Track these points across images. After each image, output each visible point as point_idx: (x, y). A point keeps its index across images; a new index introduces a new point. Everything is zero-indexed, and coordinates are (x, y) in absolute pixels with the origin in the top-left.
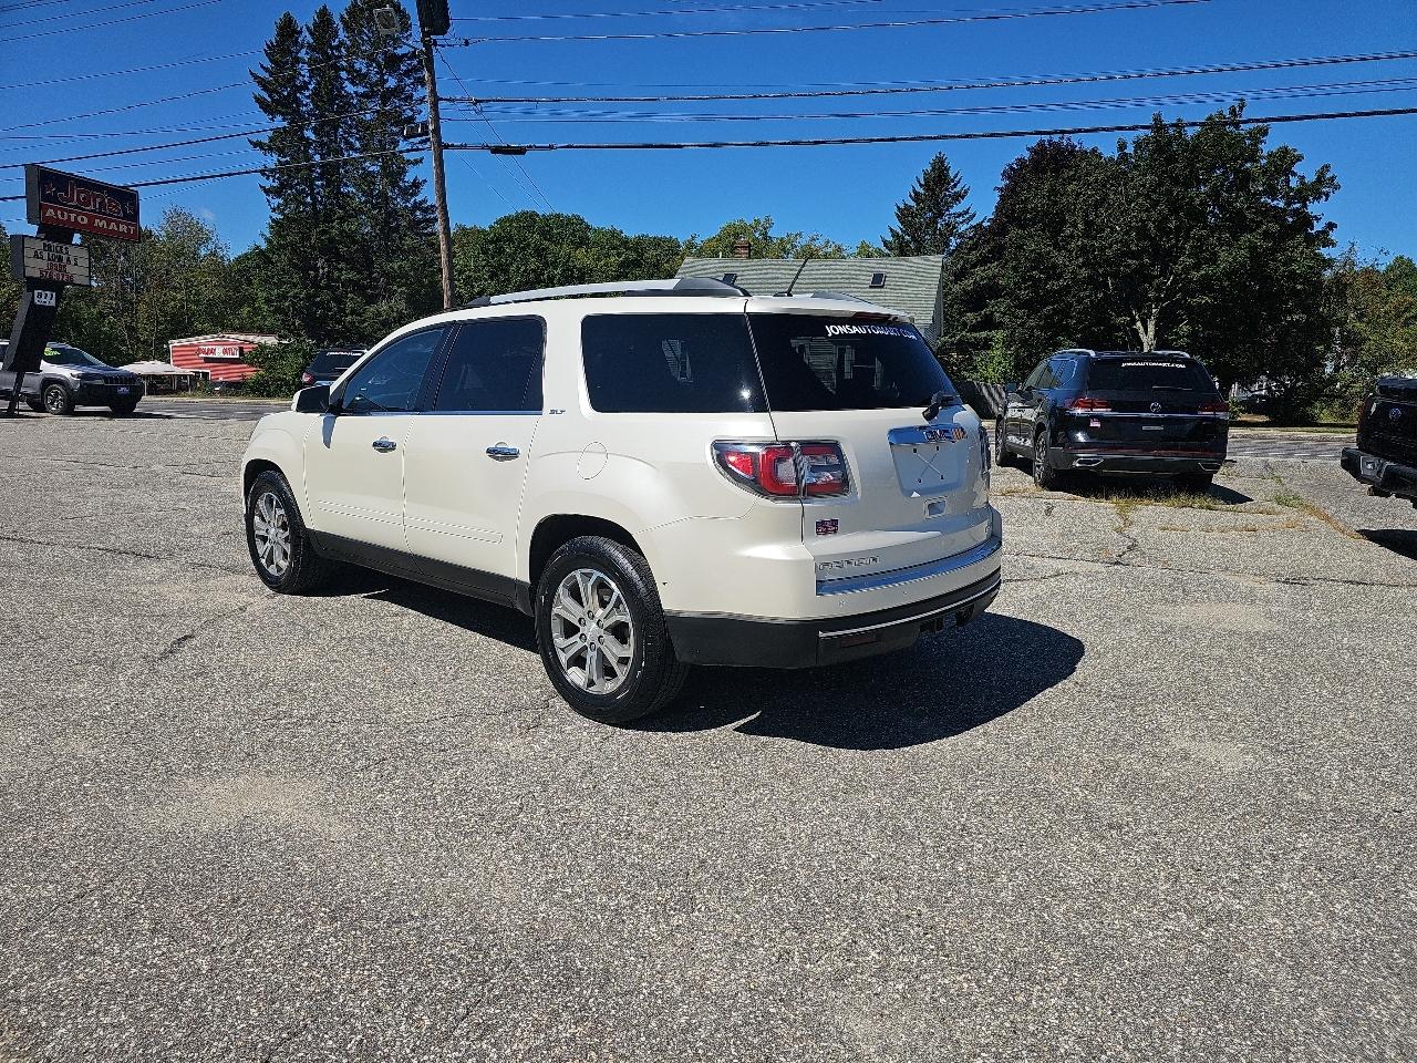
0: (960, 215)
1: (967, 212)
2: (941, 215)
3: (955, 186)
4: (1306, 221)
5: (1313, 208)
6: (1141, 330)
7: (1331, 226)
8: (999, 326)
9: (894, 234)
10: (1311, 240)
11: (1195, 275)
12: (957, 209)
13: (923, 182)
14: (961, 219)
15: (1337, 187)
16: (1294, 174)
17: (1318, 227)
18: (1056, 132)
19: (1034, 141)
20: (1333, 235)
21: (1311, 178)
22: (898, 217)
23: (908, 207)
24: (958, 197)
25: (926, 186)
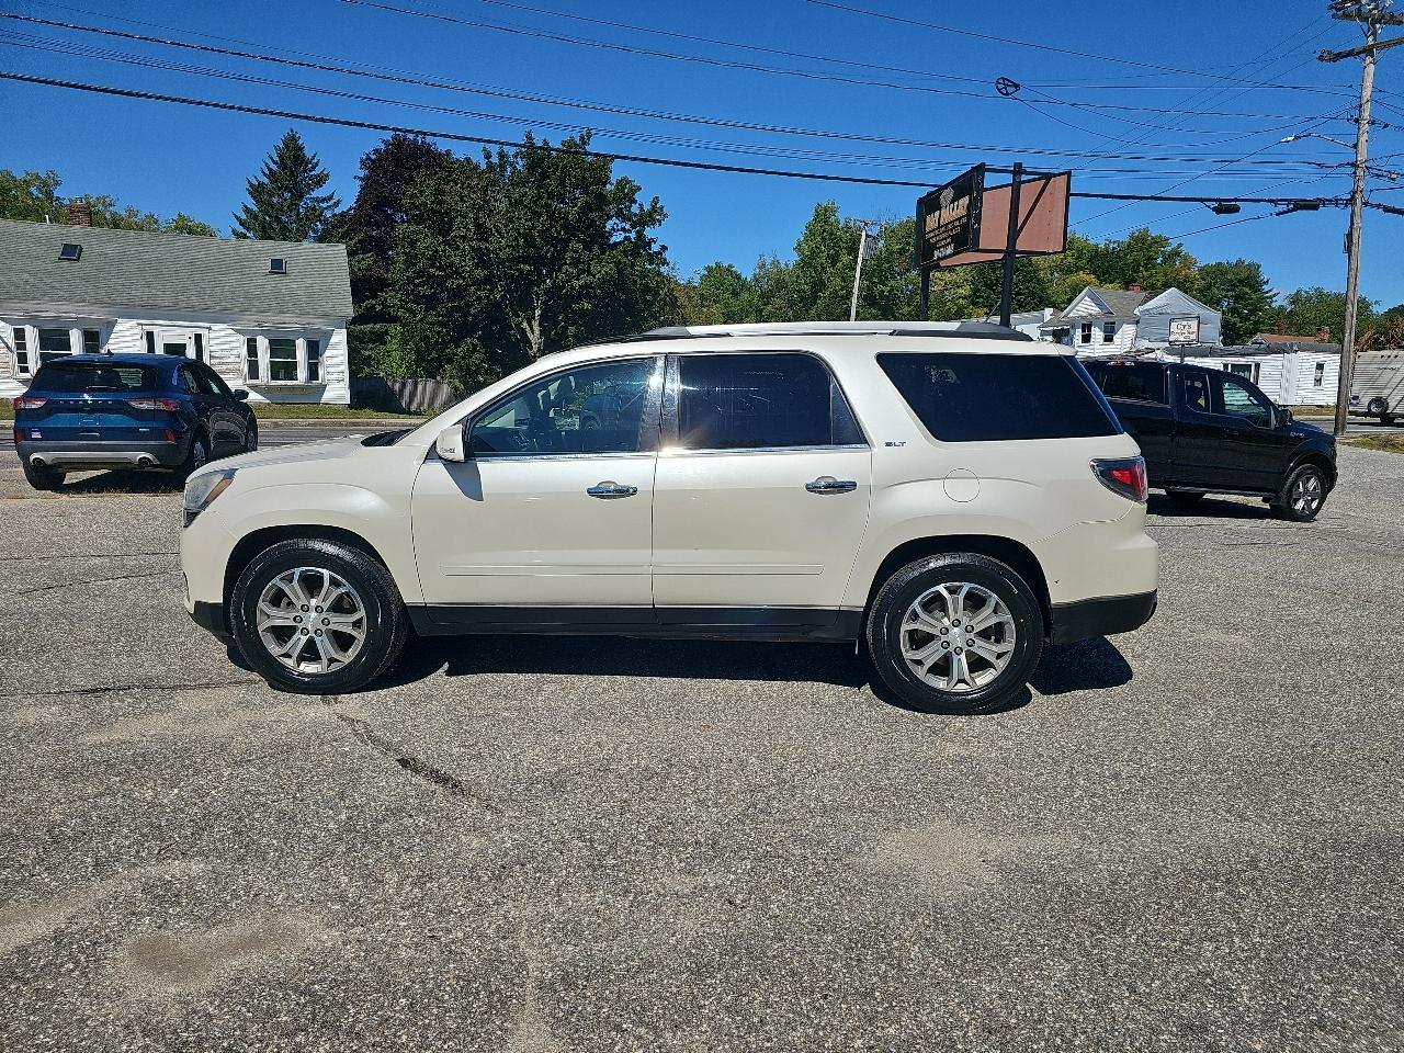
0: (323, 200)
1: (330, 198)
2: (301, 197)
3: (314, 168)
4: (644, 243)
5: (649, 232)
6: (528, 329)
7: (664, 248)
8: (395, 319)
9: (247, 210)
10: (652, 258)
11: (577, 284)
12: (319, 193)
13: (277, 159)
14: (325, 205)
15: (666, 215)
16: (635, 202)
17: (655, 248)
18: (411, 131)
19: (389, 135)
20: (667, 255)
21: (647, 207)
22: (250, 193)
23: (261, 184)
24: (320, 180)
25: (283, 164)
